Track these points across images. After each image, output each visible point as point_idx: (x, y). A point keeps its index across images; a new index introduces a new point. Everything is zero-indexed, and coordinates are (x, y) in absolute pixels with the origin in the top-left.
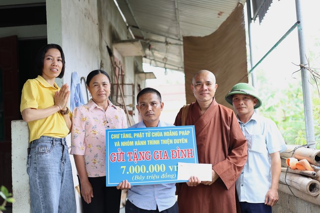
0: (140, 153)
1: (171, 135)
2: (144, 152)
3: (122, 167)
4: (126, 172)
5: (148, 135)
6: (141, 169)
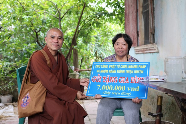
0: (111, 78)
1: (133, 67)
2: (113, 77)
3: (98, 85)
4: (100, 89)
5: (118, 67)
6: (110, 88)
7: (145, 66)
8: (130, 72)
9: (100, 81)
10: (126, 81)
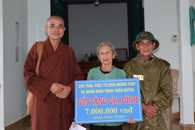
7: (135, 83)
8: (120, 90)
9: (87, 104)
10: (117, 101)
